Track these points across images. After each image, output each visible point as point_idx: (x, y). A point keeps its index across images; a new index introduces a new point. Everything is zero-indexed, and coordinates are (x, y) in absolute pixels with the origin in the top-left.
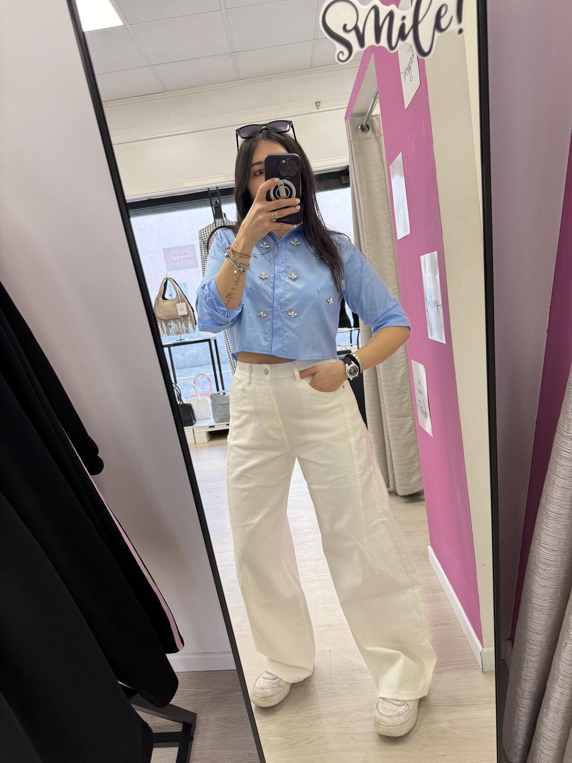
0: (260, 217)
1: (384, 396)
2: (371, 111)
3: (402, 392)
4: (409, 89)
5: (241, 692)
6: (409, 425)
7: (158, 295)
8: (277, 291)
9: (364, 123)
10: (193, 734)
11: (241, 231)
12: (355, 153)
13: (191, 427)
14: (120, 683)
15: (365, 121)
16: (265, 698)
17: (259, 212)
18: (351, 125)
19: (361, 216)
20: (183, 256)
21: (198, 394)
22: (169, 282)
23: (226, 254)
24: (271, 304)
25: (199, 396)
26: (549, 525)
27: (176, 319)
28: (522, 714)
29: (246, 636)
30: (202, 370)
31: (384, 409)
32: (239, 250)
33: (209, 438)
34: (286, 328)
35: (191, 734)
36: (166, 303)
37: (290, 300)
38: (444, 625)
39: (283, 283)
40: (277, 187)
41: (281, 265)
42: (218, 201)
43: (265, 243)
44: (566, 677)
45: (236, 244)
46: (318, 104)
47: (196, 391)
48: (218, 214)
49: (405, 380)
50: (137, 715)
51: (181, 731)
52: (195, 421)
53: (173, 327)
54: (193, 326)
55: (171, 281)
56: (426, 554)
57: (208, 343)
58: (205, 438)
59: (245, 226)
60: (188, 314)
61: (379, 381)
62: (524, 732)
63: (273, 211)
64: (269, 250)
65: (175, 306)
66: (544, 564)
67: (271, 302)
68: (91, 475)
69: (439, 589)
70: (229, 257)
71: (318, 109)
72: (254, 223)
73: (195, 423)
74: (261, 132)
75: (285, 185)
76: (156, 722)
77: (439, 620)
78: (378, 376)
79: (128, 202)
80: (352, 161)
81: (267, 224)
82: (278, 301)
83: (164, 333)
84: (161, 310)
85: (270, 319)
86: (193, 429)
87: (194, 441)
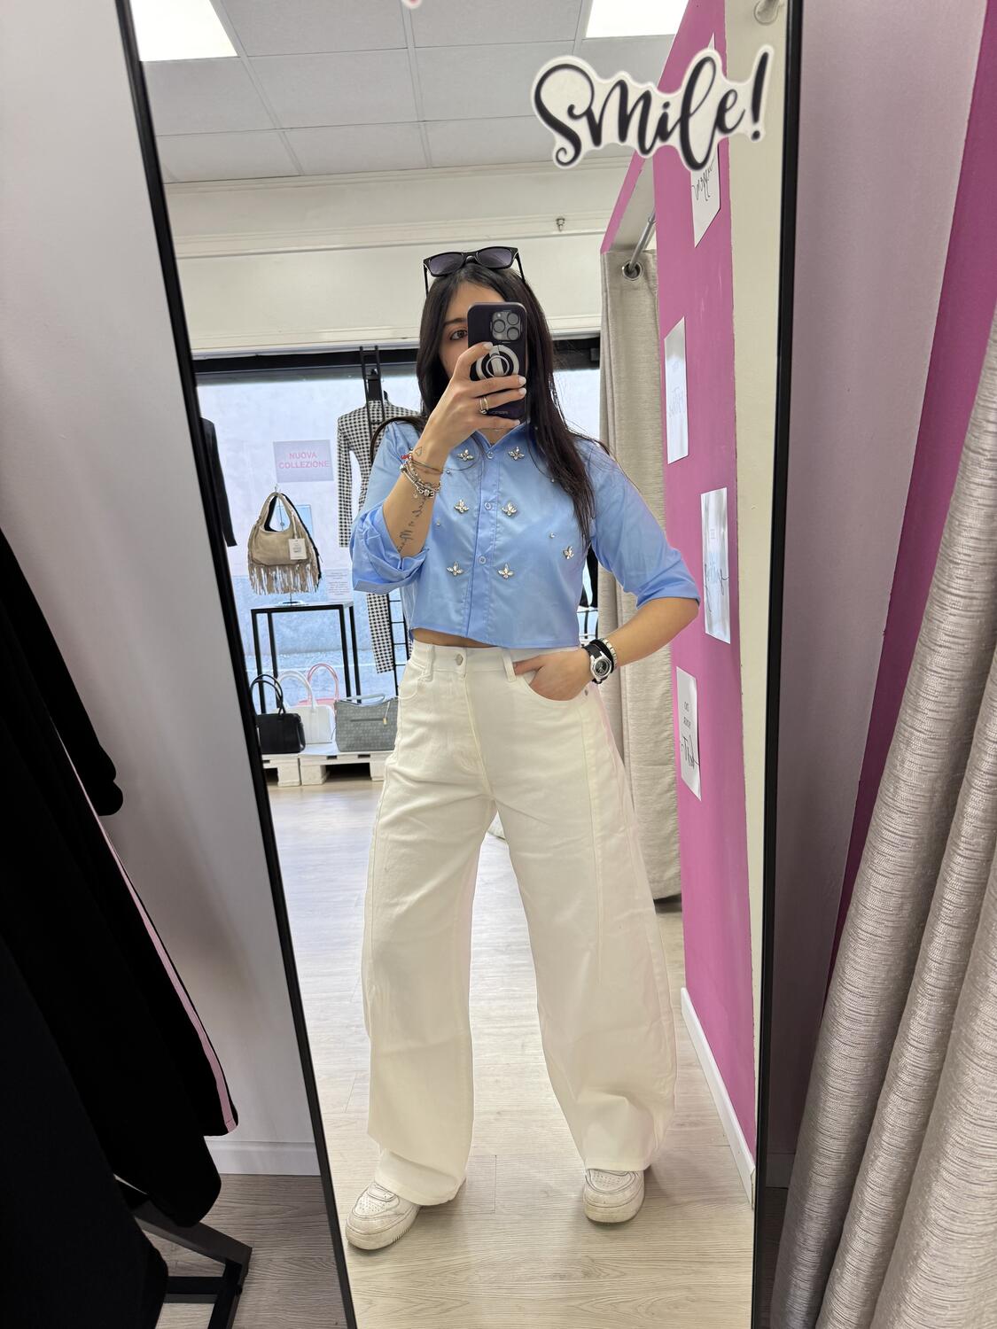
0: (460, 406)
1: (630, 727)
2: (644, 243)
3: (661, 721)
4: (703, 213)
5: (326, 1216)
6: (668, 779)
7: (258, 522)
8: (483, 534)
9: (631, 262)
10: (243, 1282)
11: (428, 427)
12: (613, 311)
13: (296, 755)
14: (117, 1178)
15: (632, 259)
16: (369, 1235)
17: (458, 398)
18: (609, 264)
19: (614, 419)
20: (307, 459)
21: (314, 699)
22: (279, 502)
23: (402, 467)
24: (471, 553)
25: (314, 701)
26: (859, 953)
27: (287, 565)
28: (803, 1277)
29: (356, 1122)
30: (326, 659)
31: (629, 748)
32: (423, 459)
33: (325, 777)
34: (494, 596)
35: (239, 1283)
36: (271, 537)
37: (503, 550)
38: (695, 1124)
39: (492, 521)
40: (488, 357)
41: (490, 490)
42: (376, 370)
43: (466, 451)
44: (873, 1213)
45: (418, 451)
46: (560, 222)
47: (310, 694)
48: (374, 392)
49: (667, 702)
50: (144, 1236)
51: (221, 1276)
52: (304, 745)
53: (280, 580)
54: (315, 581)
55: (281, 499)
56: (679, 1002)
57: (337, 611)
58: (318, 776)
59: (436, 421)
60: (308, 559)
61: (623, 700)
62: (804, 1309)
63: (482, 397)
64: (472, 463)
65: (286, 542)
66: (848, 1018)
67: (472, 550)
68: (99, 814)
69: (694, 1063)
70: (406, 471)
71: (560, 230)
72: (450, 416)
73: (303, 749)
74: (464, 265)
75: (502, 354)
76: (180, 1258)
77: (688, 1116)
78: (623, 692)
79: (195, 358)
80: (605, 324)
81: (471, 419)
82: (482, 550)
83: (263, 588)
84: (261, 548)
85: (467, 579)
86: (299, 759)
87: (298, 780)
